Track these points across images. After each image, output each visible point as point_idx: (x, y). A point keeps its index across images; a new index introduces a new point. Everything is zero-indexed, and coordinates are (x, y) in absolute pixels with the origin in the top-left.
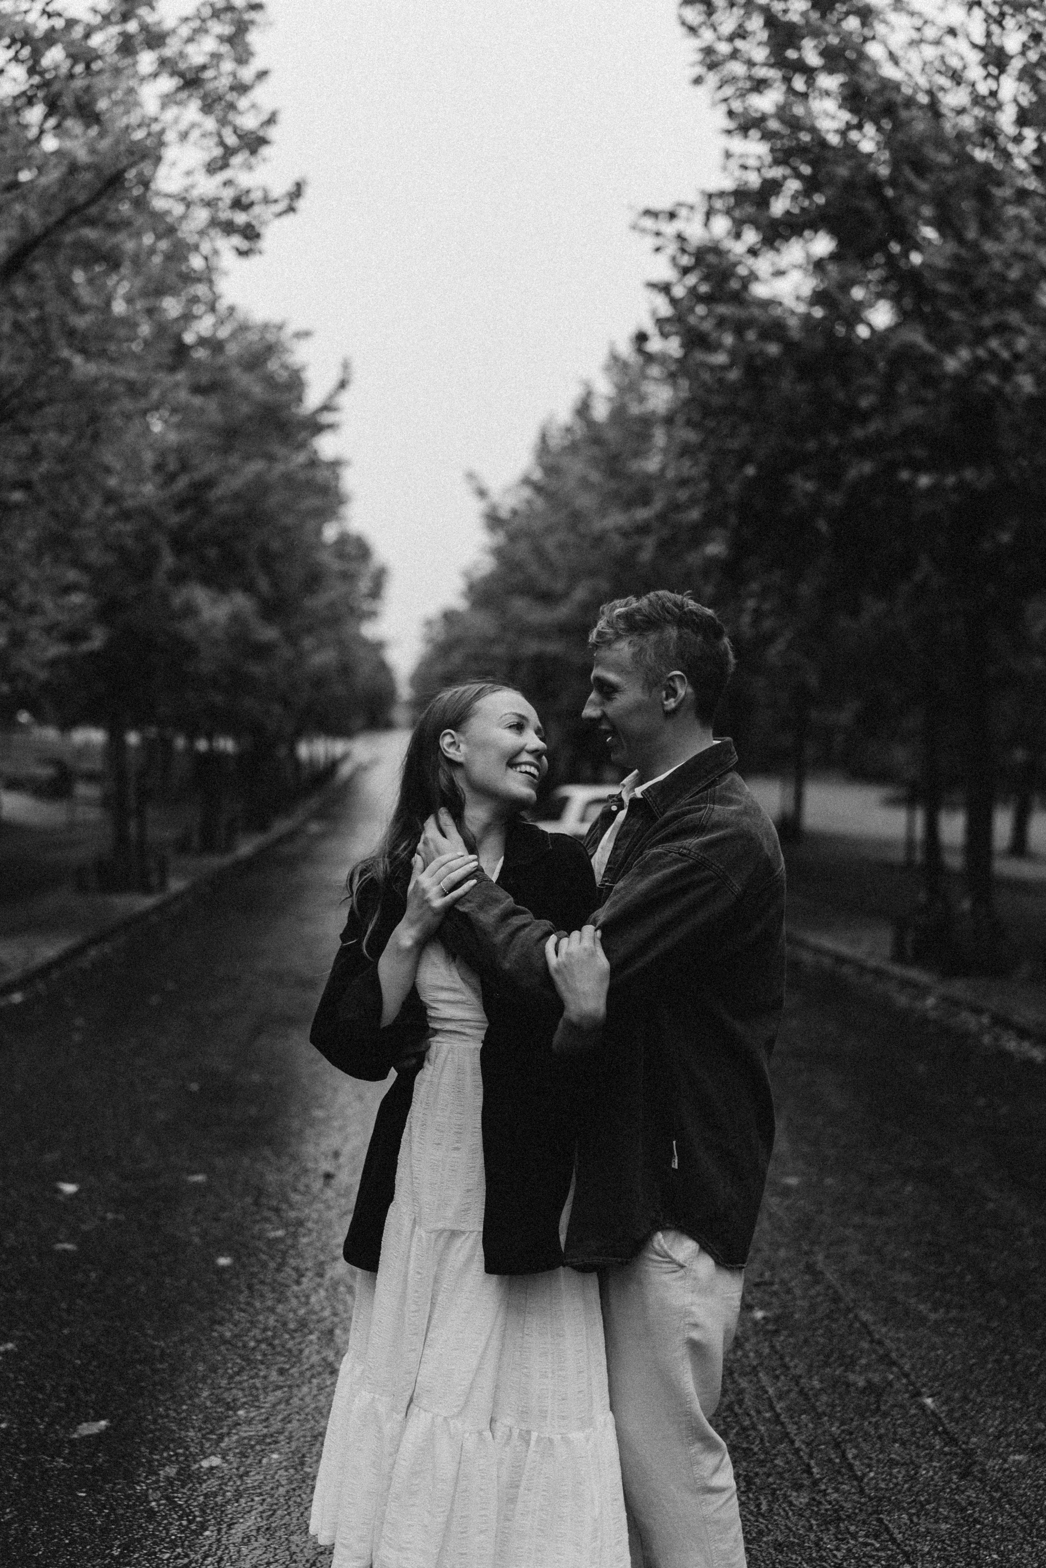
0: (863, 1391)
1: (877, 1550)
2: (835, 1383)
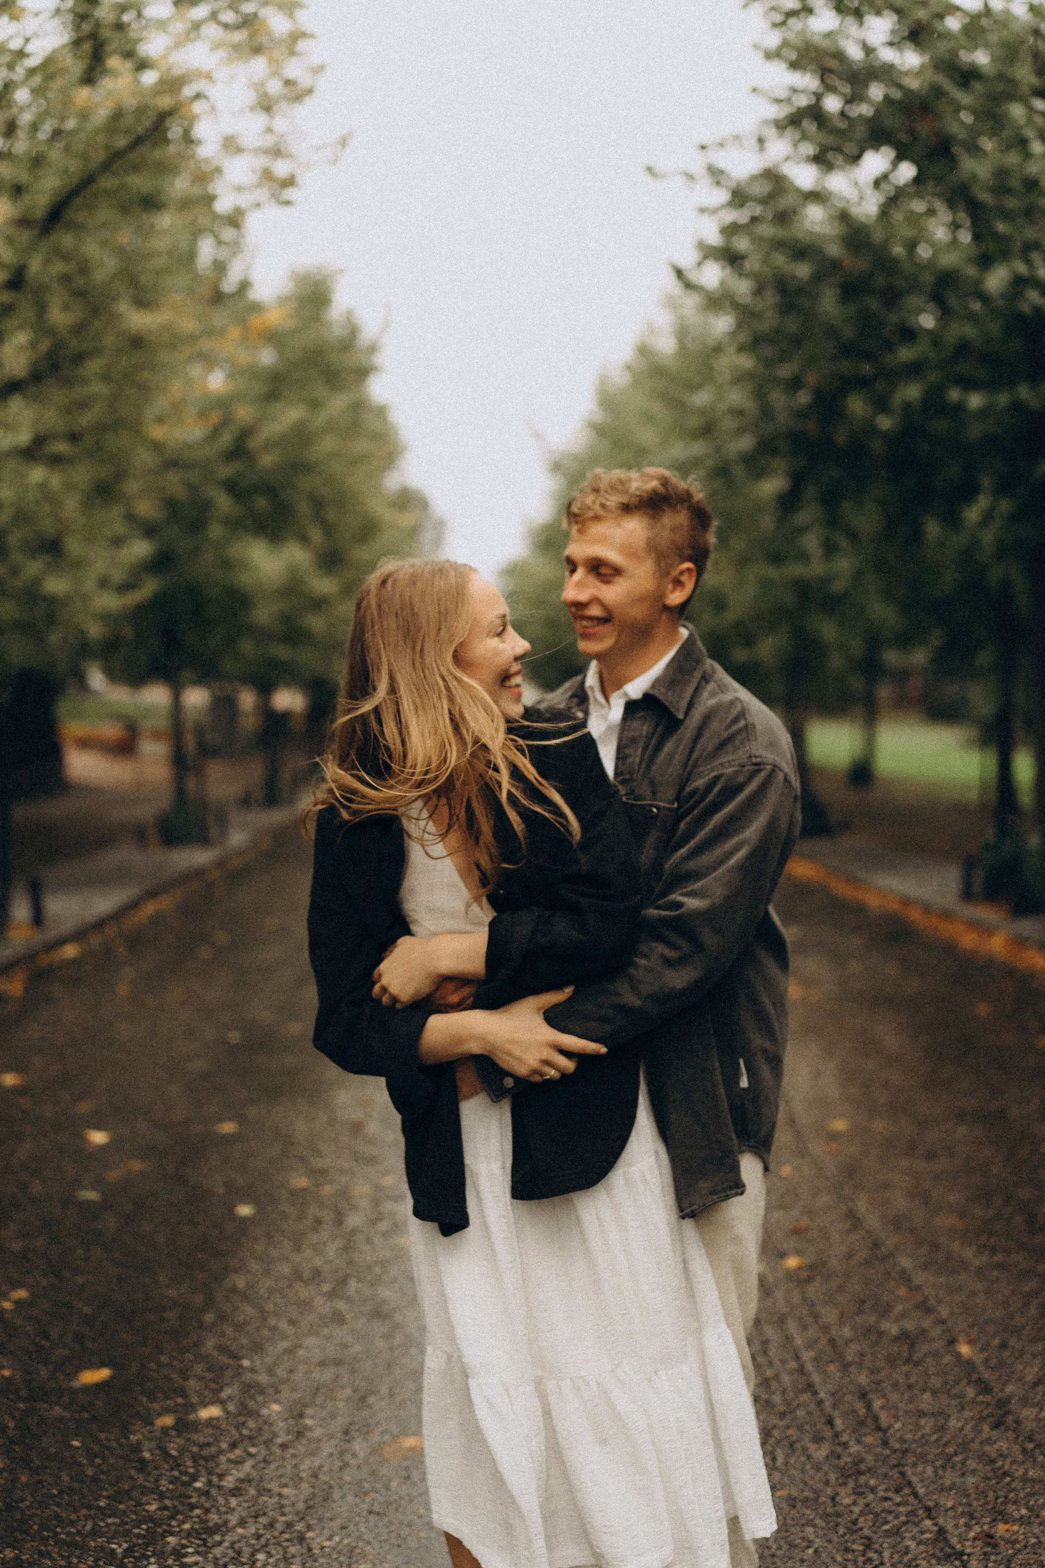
0: (896, 1339)
1: (898, 1505)
2: (868, 1331)
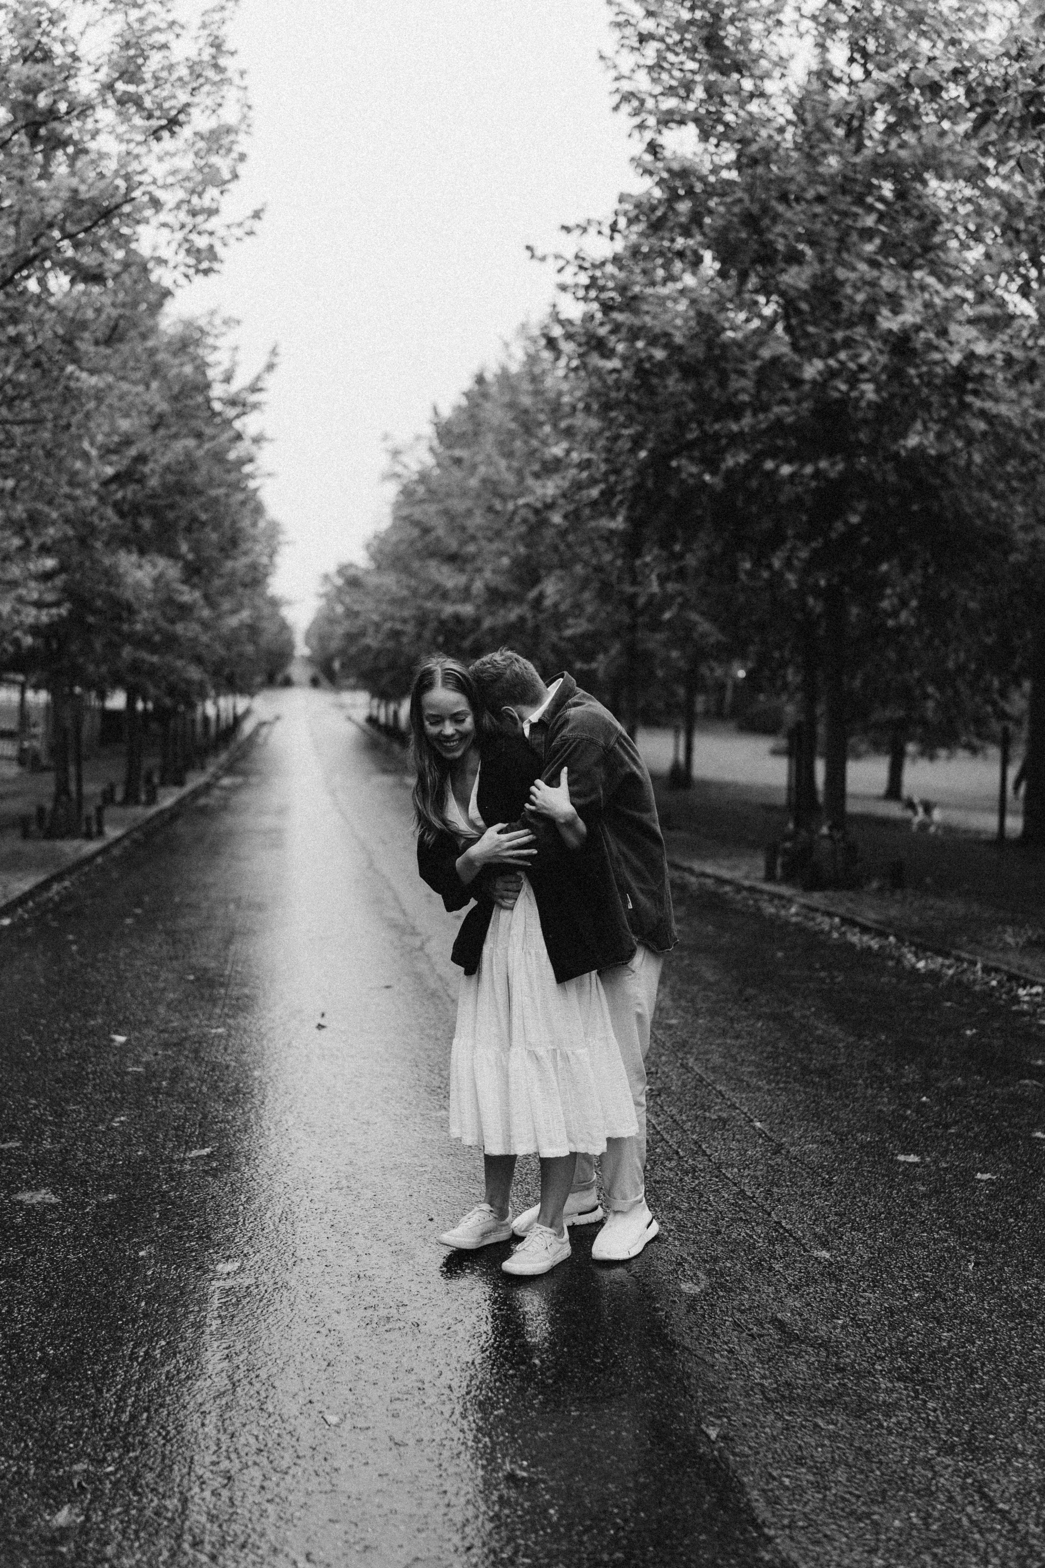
0: (715, 1120)
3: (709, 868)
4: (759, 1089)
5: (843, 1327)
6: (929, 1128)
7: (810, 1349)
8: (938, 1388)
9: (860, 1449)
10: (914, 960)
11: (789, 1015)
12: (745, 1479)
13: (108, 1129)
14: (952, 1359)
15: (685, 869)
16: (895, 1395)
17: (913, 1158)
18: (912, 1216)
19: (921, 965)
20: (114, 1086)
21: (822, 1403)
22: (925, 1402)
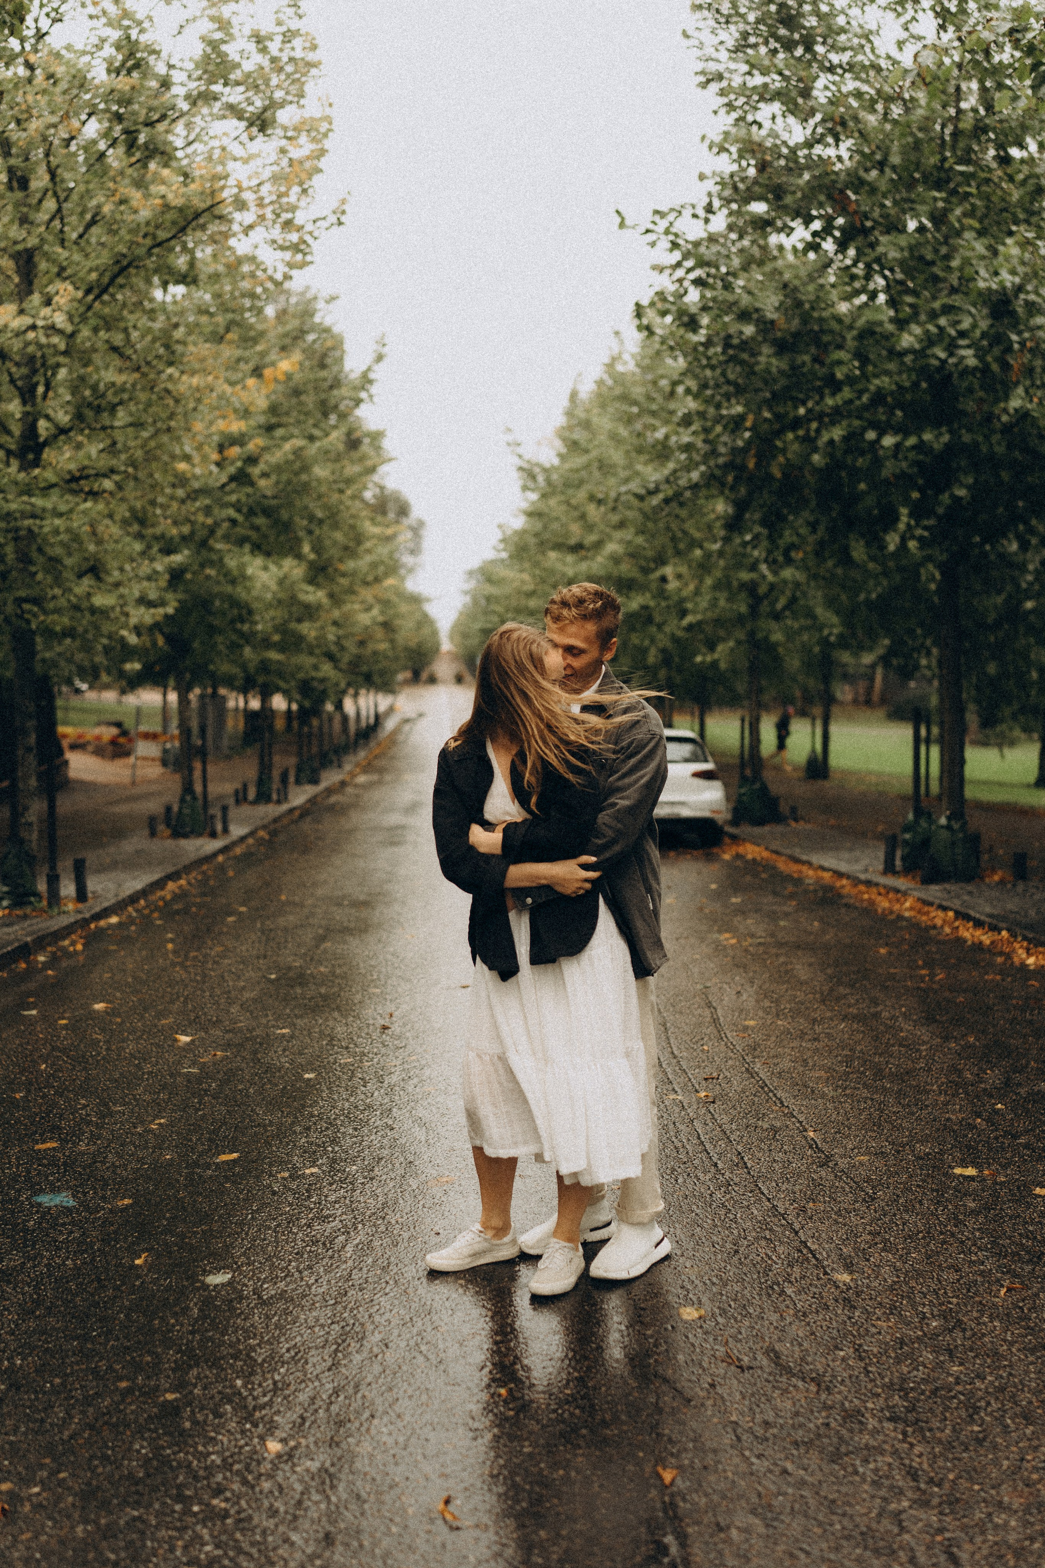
0: (766, 1130)
2: (748, 1126)
3: (829, 861)
4: (823, 1096)
5: (843, 1359)
6: (996, 1138)
7: (800, 1384)
8: (930, 1430)
9: (826, 1498)
10: (1024, 956)
11: (876, 1016)
12: (690, 1530)
13: (145, 1131)
14: (954, 1397)
15: (803, 863)
16: (881, 1437)
17: (971, 1171)
18: (953, 1235)
19: (1031, 961)
20: (164, 1087)
21: (796, 1444)
22: (912, 1445)
